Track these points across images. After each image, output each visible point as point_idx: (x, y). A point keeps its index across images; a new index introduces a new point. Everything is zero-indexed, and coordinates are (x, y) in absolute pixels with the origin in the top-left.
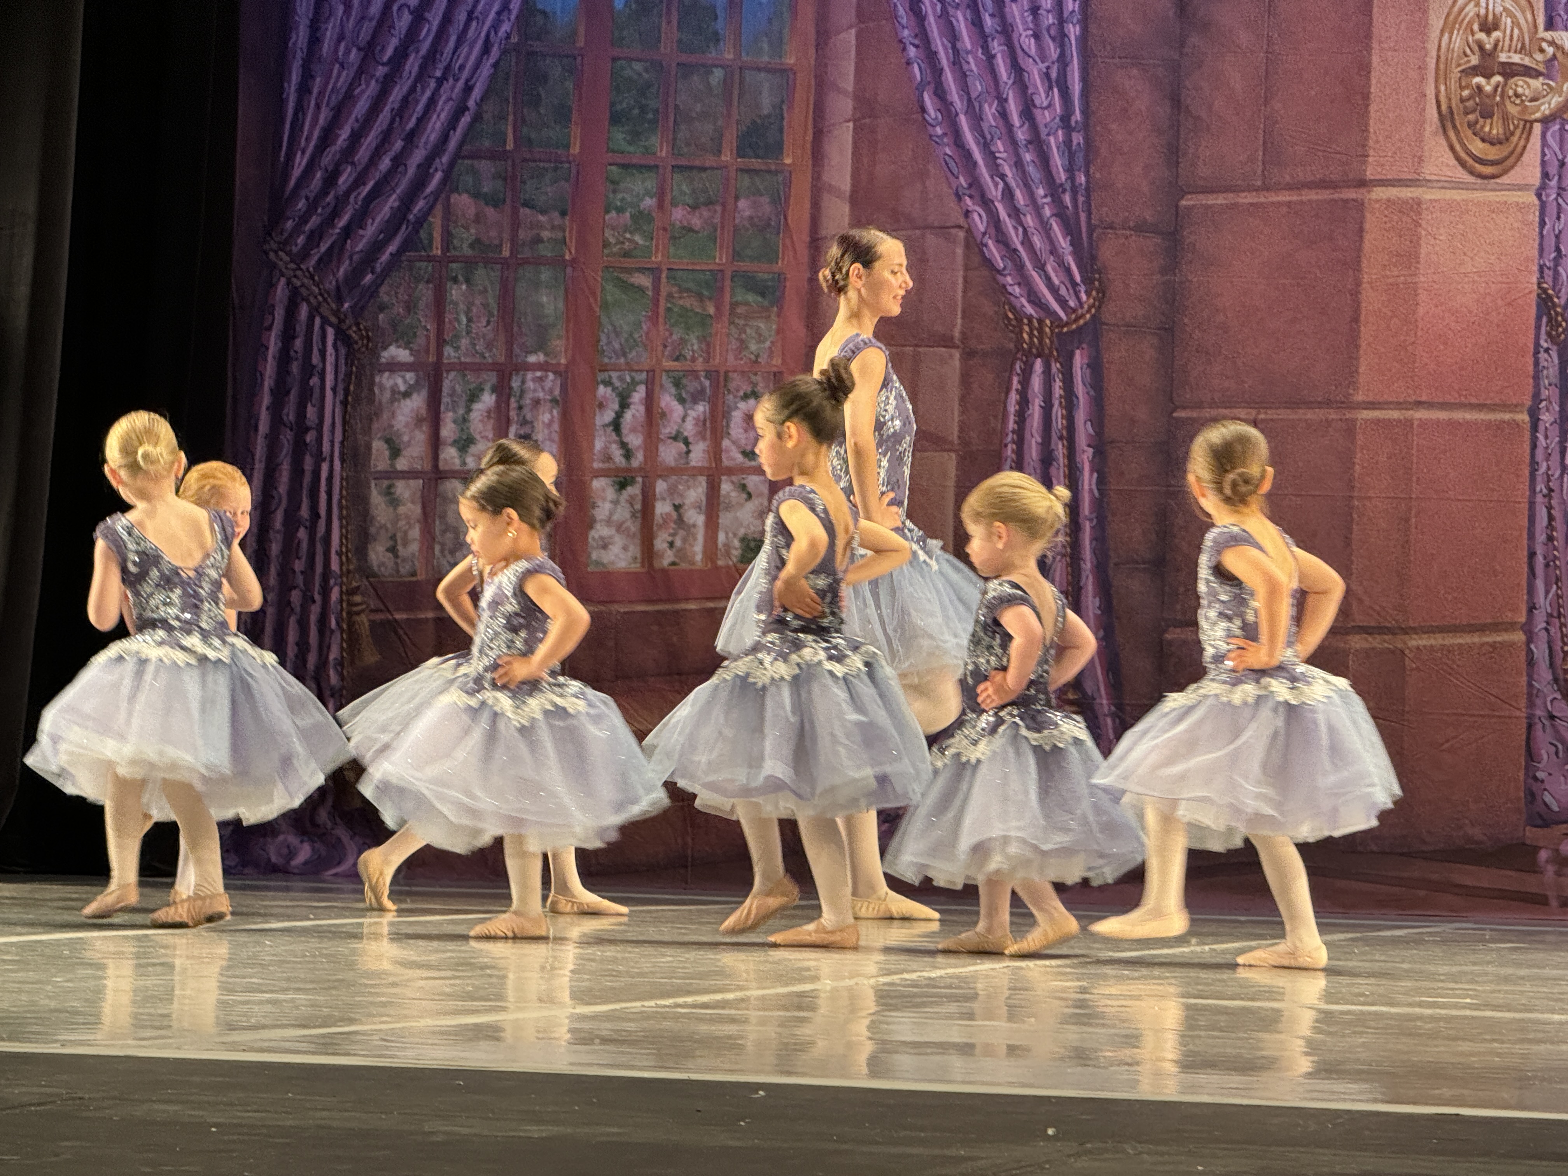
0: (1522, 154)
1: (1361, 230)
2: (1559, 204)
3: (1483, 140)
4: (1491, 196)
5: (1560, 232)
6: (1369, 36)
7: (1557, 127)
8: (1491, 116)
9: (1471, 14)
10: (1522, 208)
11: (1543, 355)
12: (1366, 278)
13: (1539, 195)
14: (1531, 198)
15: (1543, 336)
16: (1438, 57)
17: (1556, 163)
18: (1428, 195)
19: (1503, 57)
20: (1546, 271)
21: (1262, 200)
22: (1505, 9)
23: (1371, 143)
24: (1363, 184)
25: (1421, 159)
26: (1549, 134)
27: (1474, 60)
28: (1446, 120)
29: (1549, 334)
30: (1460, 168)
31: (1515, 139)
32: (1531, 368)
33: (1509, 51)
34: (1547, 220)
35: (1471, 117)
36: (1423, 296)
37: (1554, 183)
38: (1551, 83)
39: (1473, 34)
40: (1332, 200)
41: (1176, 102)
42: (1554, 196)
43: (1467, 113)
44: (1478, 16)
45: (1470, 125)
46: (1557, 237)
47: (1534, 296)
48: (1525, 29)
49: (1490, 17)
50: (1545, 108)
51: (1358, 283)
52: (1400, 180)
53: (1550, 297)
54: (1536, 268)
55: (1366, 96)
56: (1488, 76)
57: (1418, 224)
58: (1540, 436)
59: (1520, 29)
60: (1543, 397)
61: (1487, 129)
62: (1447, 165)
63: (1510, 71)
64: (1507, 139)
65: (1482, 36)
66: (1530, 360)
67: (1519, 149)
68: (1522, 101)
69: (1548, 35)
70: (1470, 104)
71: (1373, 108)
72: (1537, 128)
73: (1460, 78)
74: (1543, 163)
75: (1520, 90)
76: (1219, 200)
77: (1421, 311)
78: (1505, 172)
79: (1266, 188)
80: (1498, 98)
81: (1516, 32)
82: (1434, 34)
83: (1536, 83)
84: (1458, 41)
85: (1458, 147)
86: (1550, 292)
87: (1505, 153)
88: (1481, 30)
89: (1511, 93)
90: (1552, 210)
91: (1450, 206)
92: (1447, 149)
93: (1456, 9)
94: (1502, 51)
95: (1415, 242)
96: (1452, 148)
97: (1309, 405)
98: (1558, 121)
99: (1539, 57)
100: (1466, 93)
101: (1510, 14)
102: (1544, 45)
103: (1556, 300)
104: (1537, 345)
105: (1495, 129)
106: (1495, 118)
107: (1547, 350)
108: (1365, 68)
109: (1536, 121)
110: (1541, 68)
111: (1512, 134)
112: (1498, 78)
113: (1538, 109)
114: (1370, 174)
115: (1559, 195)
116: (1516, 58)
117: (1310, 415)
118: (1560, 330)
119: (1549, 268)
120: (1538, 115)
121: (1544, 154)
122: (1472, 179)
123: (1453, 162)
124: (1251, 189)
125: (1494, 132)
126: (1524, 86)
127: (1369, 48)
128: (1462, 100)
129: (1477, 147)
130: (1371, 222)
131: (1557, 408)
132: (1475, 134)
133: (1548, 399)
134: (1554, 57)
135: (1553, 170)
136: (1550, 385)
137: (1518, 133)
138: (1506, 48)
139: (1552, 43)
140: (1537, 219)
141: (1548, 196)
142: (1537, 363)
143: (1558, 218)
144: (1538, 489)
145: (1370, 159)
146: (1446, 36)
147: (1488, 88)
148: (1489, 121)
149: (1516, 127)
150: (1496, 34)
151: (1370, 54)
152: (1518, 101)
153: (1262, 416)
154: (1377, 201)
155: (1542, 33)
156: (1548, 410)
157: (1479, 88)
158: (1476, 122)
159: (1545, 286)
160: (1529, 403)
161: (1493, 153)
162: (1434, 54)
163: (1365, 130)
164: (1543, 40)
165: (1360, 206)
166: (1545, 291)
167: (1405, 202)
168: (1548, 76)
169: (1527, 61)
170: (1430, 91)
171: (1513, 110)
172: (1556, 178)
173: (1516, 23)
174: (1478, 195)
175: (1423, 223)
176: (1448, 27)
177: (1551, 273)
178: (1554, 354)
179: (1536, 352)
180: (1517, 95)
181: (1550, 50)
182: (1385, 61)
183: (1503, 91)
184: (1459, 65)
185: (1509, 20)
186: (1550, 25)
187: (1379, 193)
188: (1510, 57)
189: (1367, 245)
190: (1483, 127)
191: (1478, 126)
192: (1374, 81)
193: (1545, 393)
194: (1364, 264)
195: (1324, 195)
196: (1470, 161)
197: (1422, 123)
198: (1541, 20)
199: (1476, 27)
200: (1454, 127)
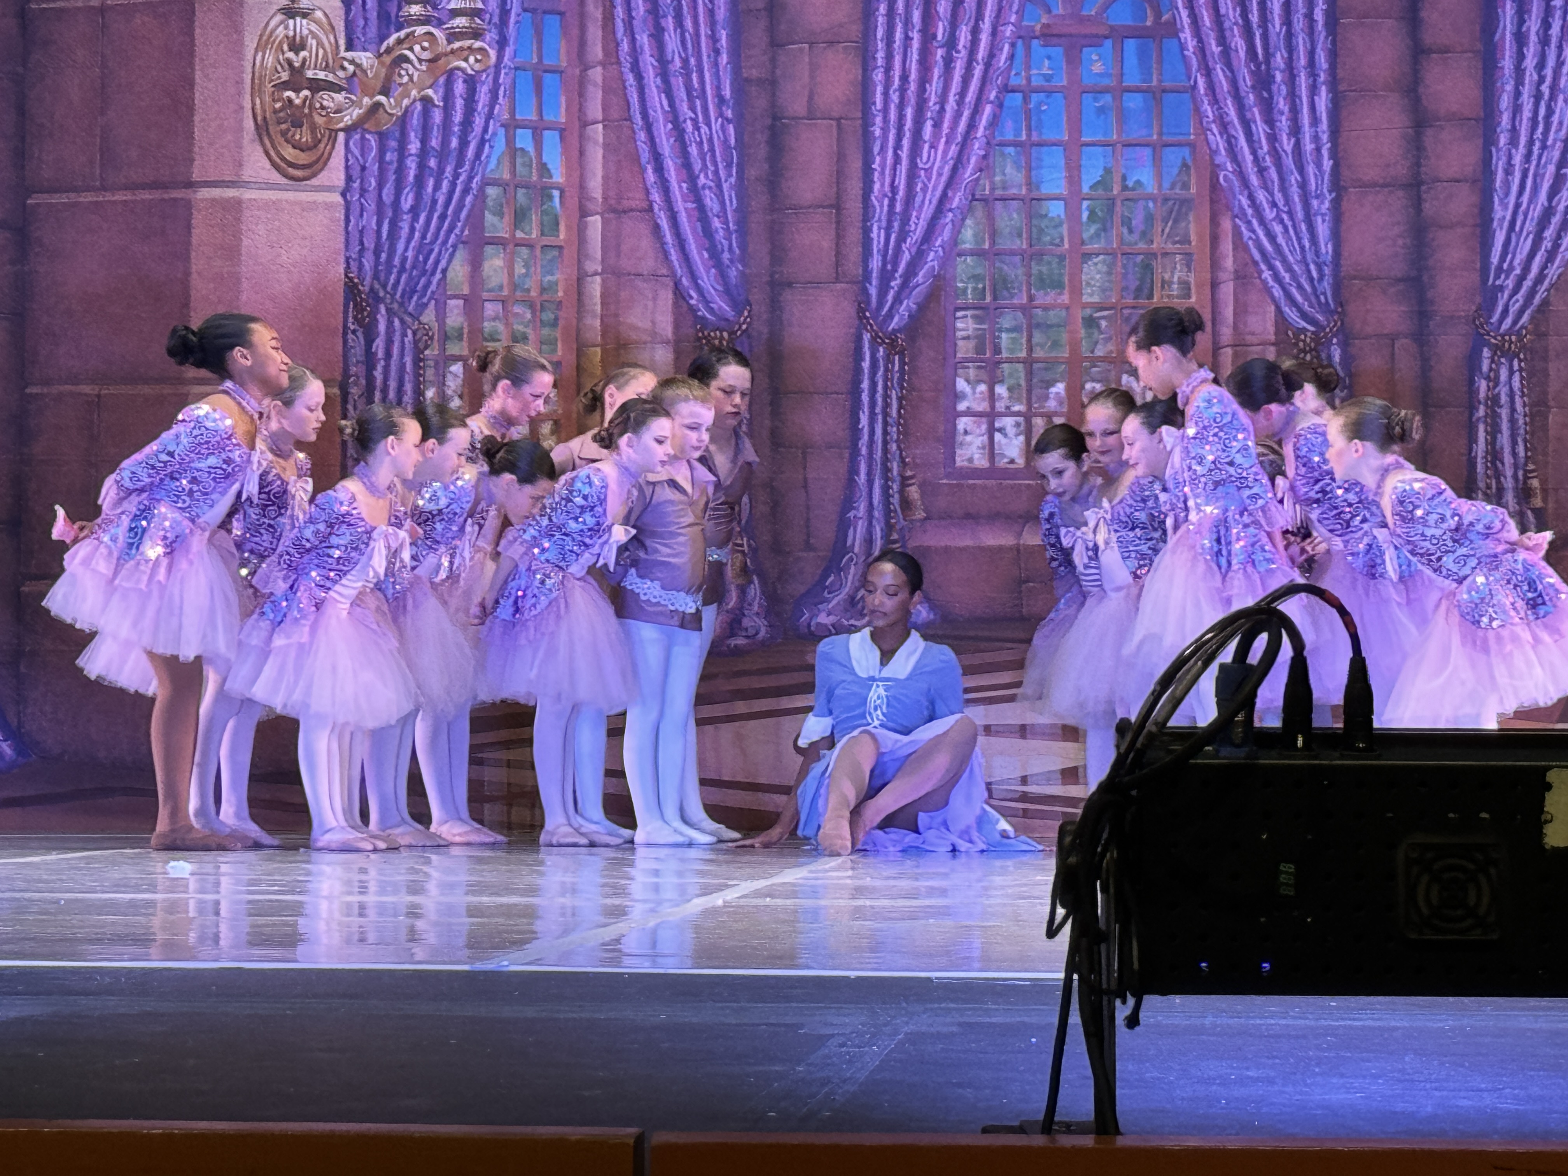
0: (328, 159)
1: (189, 227)
2: (362, 204)
3: (294, 147)
4: (304, 196)
5: (363, 227)
6: (192, 54)
7: (357, 137)
8: (301, 126)
9: (281, 36)
10: (329, 206)
11: (350, 336)
12: (194, 268)
13: (343, 195)
14: (337, 198)
15: (351, 320)
16: (253, 73)
17: (359, 168)
18: (248, 195)
19: (310, 74)
20: (352, 263)
21: (101, 199)
22: (311, 32)
23: (196, 149)
24: (190, 185)
25: (241, 165)
26: (351, 144)
27: (285, 76)
28: (262, 129)
29: (355, 318)
30: (274, 170)
31: (322, 146)
32: (340, 348)
33: (315, 68)
34: (351, 218)
35: (284, 126)
36: (245, 284)
37: (356, 185)
38: (353, 97)
39: (283, 53)
40: (163, 200)
41: (21, 111)
42: (357, 196)
43: (279, 123)
44: (287, 37)
45: (284, 134)
46: (361, 232)
47: (342, 283)
48: (329, 50)
49: (298, 38)
50: (347, 120)
51: (187, 274)
52: (223, 181)
53: (356, 285)
54: (342, 260)
55: (191, 109)
56: (297, 91)
57: (238, 220)
58: (350, 407)
59: (324, 49)
60: (352, 372)
61: (297, 137)
62: (264, 169)
63: (316, 86)
64: (315, 146)
65: (291, 55)
66: (340, 341)
67: (326, 154)
68: (328, 113)
69: (349, 55)
70: (282, 114)
71: (197, 119)
72: (341, 136)
73: (273, 93)
74: (347, 168)
75: (325, 103)
76: (63, 199)
77: (244, 298)
78: (314, 175)
79: (104, 188)
80: (306, 111)
81: (321, 52)
82: (249, 56)
83: (339, 97)
84: (270, 60)
85: (272, 153)
86: (356, 280)
87: (314, 158)
88: (290, 50)
89: (318, 105)
90: (355, 209)
91: (267, 206)
92: (263, 155)
93: (267, 32)
94: (309, 69)
95: (237, 235)
96: (267, 154)
97: (146, 381)
98: (359, 130)
99: (341, 74)
100: (278, 105)
101: (315, 36)
102: (346, 64)
103: (360, 287)
104: (345, 327)
105: (304, 136)
106: (304, 128)
107: (354, 332)
108: (190, 84)
109: (341, 130)
110: (343, 84)
111: (320, 141)
112: (306, 92)
113: (342, 121)
114: (196, 176)
115: (361, 196)
116: (321, 75)
117: (146, 390)
118: (366, 314)
119: (354, 260)
120: (341, 125)
121: (347, 160)
122: (284, 181)
123: (268, 165)
124: (88, 189)
125: (304, 140)
126: (330, 100)
127: (191, 65)
128: (275, 112)
129: (289, 152)
130: (197, 219)
131: (363, 382)
132: (287, 141)
133: (356, 375)
134: (354, 74)
135: (356, 172)
136: (358, 362)
137: (325, 140)
138: (312, 66)
139: (352, 62)
140: (343, 217)
141: (352, 197)
142: (345, 342)
143: (361, 215)
144: (349, 455)
145: (196, 163)
146: (260, 54)
147: (297, 102)
148: (299, 130)
149: (323, 136)
150: (303, 54)
151: (193, 69)
152: (324, 113)
153: (103, 392)
154: (202, 200)
155: (343, 54)
156: (356, 383)
157: (290, 100)
158: (288, 130)
159: (351, 275)
160: (340, 378)
161: (303, 158)
162: (249, 70)
163: (190, 136)
164: (344, 59)
165: (188, 205)
166: (351, 279)
167: (228, 200)
168: (349, 91)
169: (331, 78)
170: (248, 105)
171: (319, 120)
172: (358, 181)
173: (320, 44)
174: (290, 195)
175: (244, 219)
176: (261, 47)
177: (357, 263)
178: (360, 334)
179: (345, 334)
180: (323, 107)
181: (351, 68)
182: (206, 76)
183: (310, 104)
184: (272, 81)
185: (314, 42)
186: (350, 47)
187: (205, 193)
188: (316, 74)
189: (194, 240)
190: (293, 136)
191: (290, 134)
192: (197, 95)
193: (353, 370)
194: (193, 254)
195: (157, 195)
196: (283, 165)
197: (240, 129)
198: (342, 42)
199: (285, 47)
200: (268, 134)
